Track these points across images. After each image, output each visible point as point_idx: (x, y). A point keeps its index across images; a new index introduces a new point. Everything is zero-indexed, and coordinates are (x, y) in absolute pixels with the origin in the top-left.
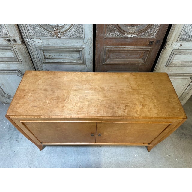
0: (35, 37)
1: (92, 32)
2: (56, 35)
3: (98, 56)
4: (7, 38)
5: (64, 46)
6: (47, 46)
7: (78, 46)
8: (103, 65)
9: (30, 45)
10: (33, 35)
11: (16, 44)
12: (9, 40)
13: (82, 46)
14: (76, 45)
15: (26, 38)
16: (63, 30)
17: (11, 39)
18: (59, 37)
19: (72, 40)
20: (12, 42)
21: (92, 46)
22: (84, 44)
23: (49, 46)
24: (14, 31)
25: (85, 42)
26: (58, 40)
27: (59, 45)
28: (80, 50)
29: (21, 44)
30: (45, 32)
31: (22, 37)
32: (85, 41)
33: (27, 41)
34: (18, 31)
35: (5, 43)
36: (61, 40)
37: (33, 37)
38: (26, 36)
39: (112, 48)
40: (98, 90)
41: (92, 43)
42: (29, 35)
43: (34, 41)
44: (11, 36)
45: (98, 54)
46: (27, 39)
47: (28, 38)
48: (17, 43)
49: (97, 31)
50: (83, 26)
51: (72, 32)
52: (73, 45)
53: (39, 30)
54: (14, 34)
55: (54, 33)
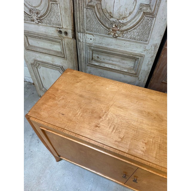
0: (89, 32)
1: (162, 37)
2: (113, 34)
3: (159, 70)
4: (59, 29)
5: (119, 49)
6: (99, 45)
7: (136, 52)
8: (162, 83)
9: (80, 41)
10: (87, 30)
11: (66, 37)
12: (60, 32)
13: (141, 53)
14: (133, 50)
15: (78, 32)
16: (125, 28)
17: (63, 30)
18: (116, 37)
19: (131, 43)
20: (63, 35)
21: (155, 55)
22: (145, 50)
23: (101, 45)
24: (68, 22)
25: (147, 48)
26: (113, 41)
27: (112, 47)
28: (138, 57)
29: (72, 38)
30: (102, 28)
31: (74, 31)
32: (148, 47)
33: (79, 35)
35: (56, 34)
36: (117, 40)
37: (87, 32)
38: (79, 29)
40: (152, 117)
41: (157, 51)
42: (82, 29)
43: (86, 37)
44: (64, 27)
45: (160, 67)
46: (79, 34)
47: (80, 32)
48: (68, 36)
50: (152, 27)
51: (134, 33)
52: (130, 49)
53: (95, 24)
54: (67, 26)
55: (111, 30)
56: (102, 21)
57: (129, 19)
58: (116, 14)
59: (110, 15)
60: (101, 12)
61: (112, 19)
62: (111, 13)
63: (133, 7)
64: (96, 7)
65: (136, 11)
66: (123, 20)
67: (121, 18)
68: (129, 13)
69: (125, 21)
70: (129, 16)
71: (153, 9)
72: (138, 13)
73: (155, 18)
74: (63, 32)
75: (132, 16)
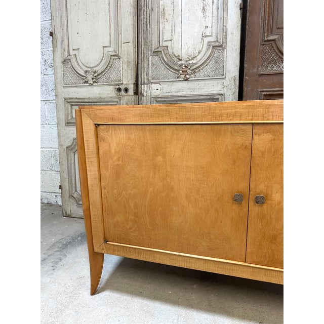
0: (155, 81)
1: (239, 67)
2: (183, 76)
4: (118, 87)
5: (192, 93)
6: (167, 94)
7: (214, 92)
9: (143, 96)
10: (153, 79)
11: (126, 94)
12: (119, 90)
13: (220, 92)
15: (142, 85)
17: (122, 87)
18: (188, 79)
19: (206, 82)
20: (123, 93)
21: (237, 90)
22: (223, 87)
23: (170, 94)
24: (130, 77)
25: (225, 84)
27: (184, 93)
28: (217, 97)
29: (133, 94)
30: (170, 72)
31: (136, 85)
32: (226, 82)
33: (143, 88)
34: (135, 74)
36: (189, 83)
37: (152, 81)
38: (143, 81)
39: (273, 91)
41: (238, 84)
42: (147, 79)
43: (151, 88)
44: (124, 83)
46: (143, 86)
47: (144, 84)
48: (129, 93)
49: (246, 66)
50: (225, 59)
51: (208, 70)
52: (206, 90)
53: (163, 70)
54: (128, 81)
55: (181, 72)
56: (170, 64)
57: (199, 58)
58: (184, 56)
59: (179, 59)
60: (169, 57)
61: (180, 62)
62: (179, 56)
63: (202, 46)
64: (162, 52)
65: (204, 49)
66: (192, 61)
67: (190, 58)
68: (197, 52)
69: (195, 61)
70: (198, 55)
71: (222, 41)
72: (208, 49)
73: (225, 50)
74: (122, 89)
75: (202, 55)
